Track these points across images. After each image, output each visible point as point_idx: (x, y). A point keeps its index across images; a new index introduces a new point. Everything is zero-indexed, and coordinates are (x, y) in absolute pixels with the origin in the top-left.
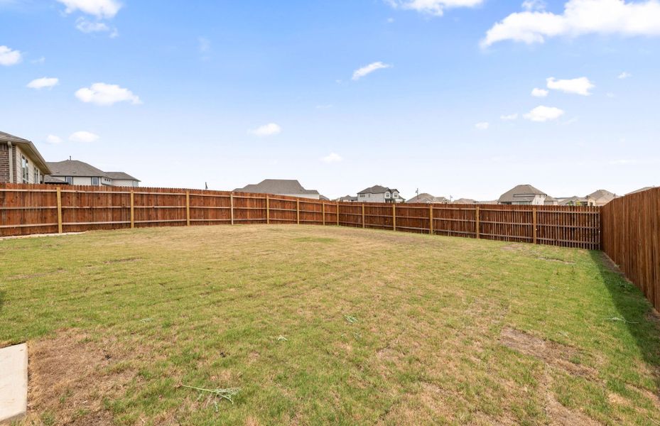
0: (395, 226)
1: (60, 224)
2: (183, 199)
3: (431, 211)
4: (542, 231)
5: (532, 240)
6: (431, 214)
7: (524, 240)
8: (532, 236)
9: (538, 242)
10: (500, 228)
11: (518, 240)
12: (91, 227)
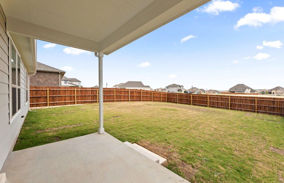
0: (192, 103)
1: (76, 101)
2: (113, 92)
3: (208, 98)
4: (259, 108)
5: (255, 111)
6: (208, 99)
7: (251, 111)
8: (255, 109)
9: (258, 112)
10: (240, 106)
11: (248, 111)
12: (85, 102)
